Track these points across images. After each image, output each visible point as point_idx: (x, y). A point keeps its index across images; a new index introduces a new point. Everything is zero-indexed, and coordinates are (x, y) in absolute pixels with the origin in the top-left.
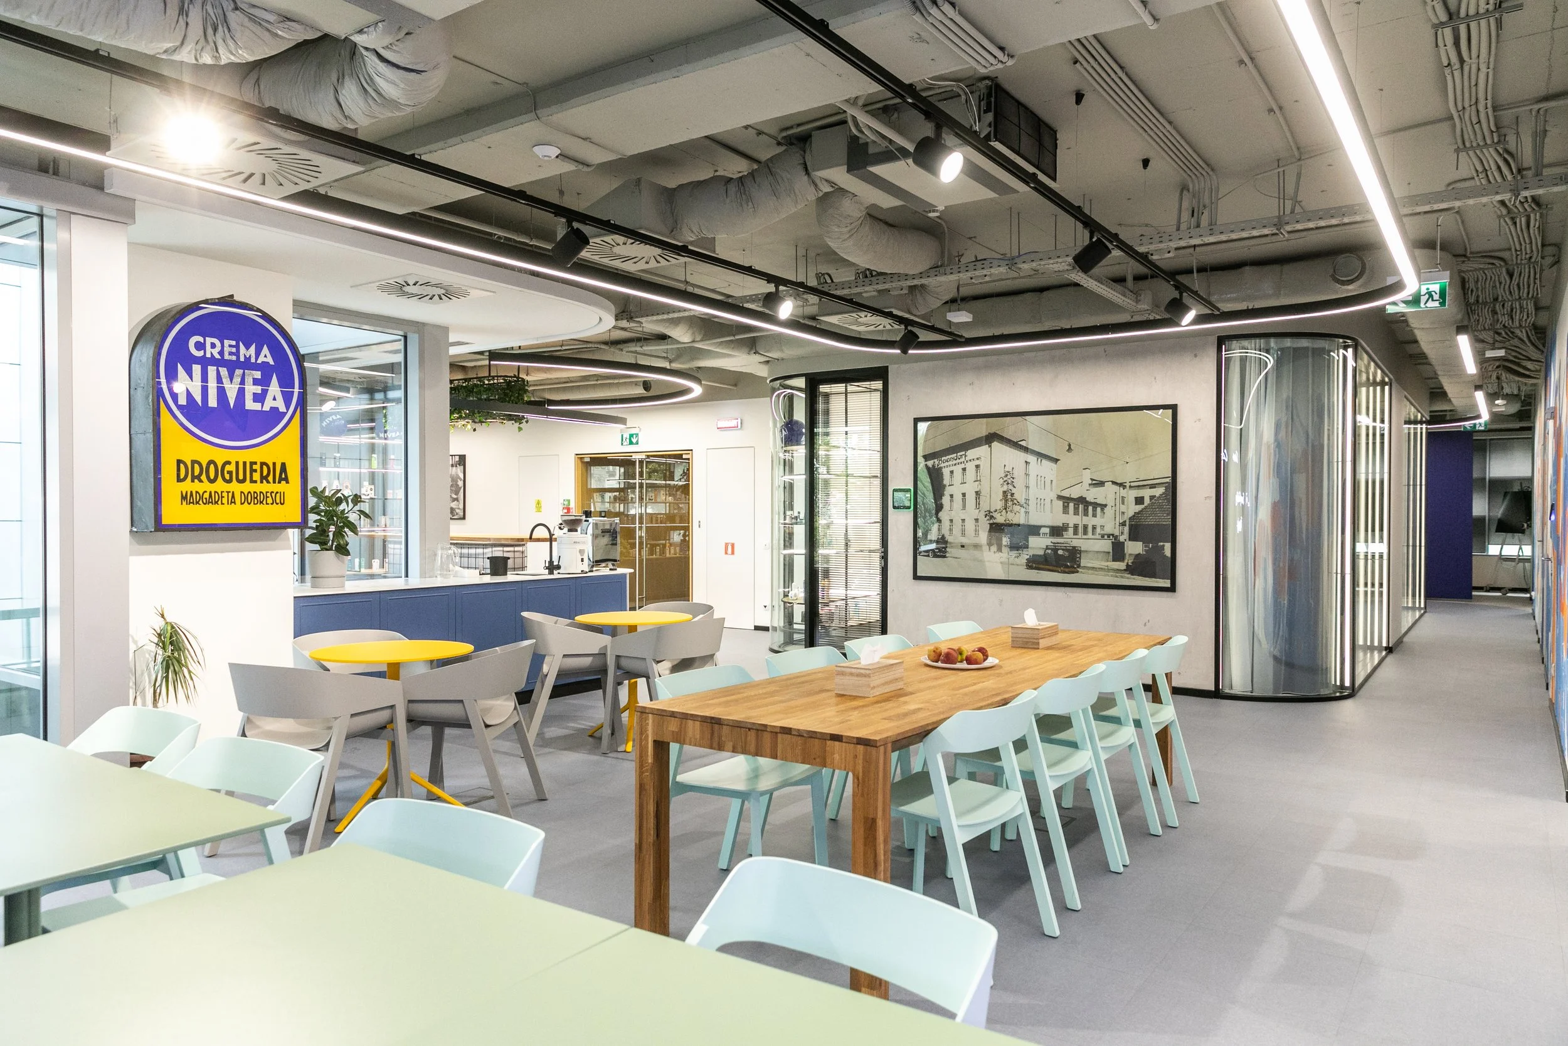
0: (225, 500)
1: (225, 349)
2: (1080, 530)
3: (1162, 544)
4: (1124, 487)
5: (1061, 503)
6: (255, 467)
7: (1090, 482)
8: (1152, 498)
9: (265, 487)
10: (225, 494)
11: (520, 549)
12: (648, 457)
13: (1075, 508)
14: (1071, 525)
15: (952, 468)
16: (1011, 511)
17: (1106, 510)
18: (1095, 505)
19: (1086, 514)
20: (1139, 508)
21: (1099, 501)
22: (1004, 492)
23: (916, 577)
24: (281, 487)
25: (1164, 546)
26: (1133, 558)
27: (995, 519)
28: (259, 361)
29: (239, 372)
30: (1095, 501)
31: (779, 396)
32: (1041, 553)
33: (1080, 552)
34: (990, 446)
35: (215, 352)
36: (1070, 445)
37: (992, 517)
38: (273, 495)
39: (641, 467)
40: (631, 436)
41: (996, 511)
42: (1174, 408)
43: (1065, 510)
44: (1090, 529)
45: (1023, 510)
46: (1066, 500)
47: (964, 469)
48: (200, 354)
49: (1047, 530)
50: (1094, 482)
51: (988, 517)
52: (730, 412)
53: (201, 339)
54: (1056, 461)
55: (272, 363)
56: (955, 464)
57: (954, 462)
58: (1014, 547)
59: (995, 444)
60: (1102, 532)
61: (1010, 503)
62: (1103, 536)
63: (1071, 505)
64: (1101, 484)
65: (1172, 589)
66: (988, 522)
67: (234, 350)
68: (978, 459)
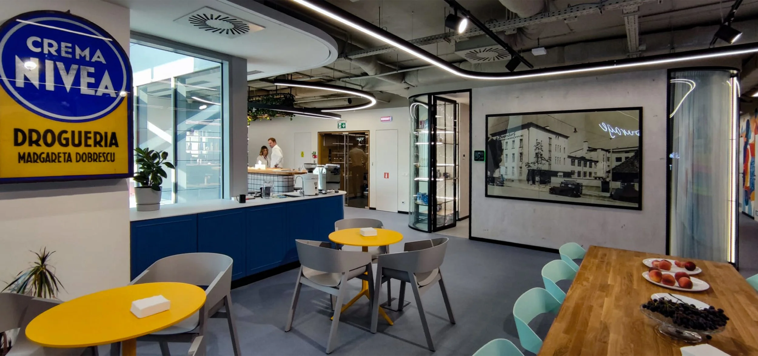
0: (62, 159)
1: (62, 49)
2: (582, 174)
3: (632, 183)
4: (609, 152)
5: (570, 160)
6: (89, 135)
7: (588, 149)
8: (626, 158)
9: (98, 150)
10: (62, 155)
11: (291, 177)
12: (349, 133)
13: (578, 163)
14: (576, 171)
15: (508, 141)
16: (541, 163)
17: (598, 164)
18: (591, 161)
19: (585, 166)
20: (619, 163)
21: (593, 159)
22: (536, 154)
23: (487, 195)
24: (113, 149)
25: (634, 184)
26: (615, 191)
27: (531, 167)
28: (93, 60)
29: (75, 67)
30: (591, 159)
31: (413, 106)
32: (559, 186)
33: (582, 186)
34: (529, 130)
35: (53, 51)
36: (575, 129)
37: (529, 166)
38: (105, 155)
39: (346, 138)
40: (342, 124)
41: (532, 163)
42: (640, 109)
43: (573, 163)
44: (588, 174)
45: (548, 163)
46: (573, 159)
47: (514, 141)
48: (38, 50)
49: (562, 174)
50: (590, 149)
51: (527, 166)
52: (387, 113)
53: (39, 40)
54: (567, 137)
55: (104, 62)
56: (509, 139)
57: (508, 137)
58: (542, 182)
59: (532, 129)
60: (596, 176)
61: (540, 159)
62: (596, 178)
63: (576, 161)
64: (595, 150)
65: (640, 208)
66: (528, 169)
67: (70, 50)
68: (521, 136)
